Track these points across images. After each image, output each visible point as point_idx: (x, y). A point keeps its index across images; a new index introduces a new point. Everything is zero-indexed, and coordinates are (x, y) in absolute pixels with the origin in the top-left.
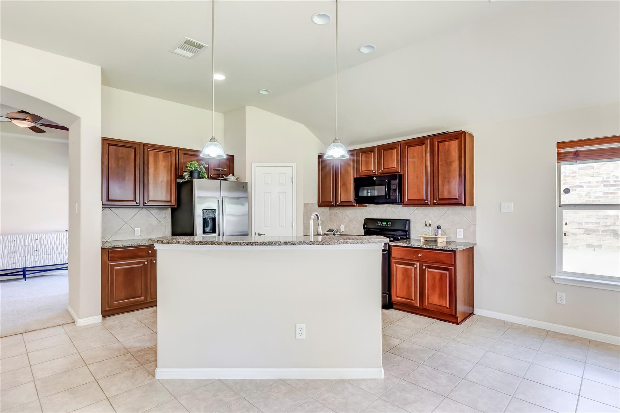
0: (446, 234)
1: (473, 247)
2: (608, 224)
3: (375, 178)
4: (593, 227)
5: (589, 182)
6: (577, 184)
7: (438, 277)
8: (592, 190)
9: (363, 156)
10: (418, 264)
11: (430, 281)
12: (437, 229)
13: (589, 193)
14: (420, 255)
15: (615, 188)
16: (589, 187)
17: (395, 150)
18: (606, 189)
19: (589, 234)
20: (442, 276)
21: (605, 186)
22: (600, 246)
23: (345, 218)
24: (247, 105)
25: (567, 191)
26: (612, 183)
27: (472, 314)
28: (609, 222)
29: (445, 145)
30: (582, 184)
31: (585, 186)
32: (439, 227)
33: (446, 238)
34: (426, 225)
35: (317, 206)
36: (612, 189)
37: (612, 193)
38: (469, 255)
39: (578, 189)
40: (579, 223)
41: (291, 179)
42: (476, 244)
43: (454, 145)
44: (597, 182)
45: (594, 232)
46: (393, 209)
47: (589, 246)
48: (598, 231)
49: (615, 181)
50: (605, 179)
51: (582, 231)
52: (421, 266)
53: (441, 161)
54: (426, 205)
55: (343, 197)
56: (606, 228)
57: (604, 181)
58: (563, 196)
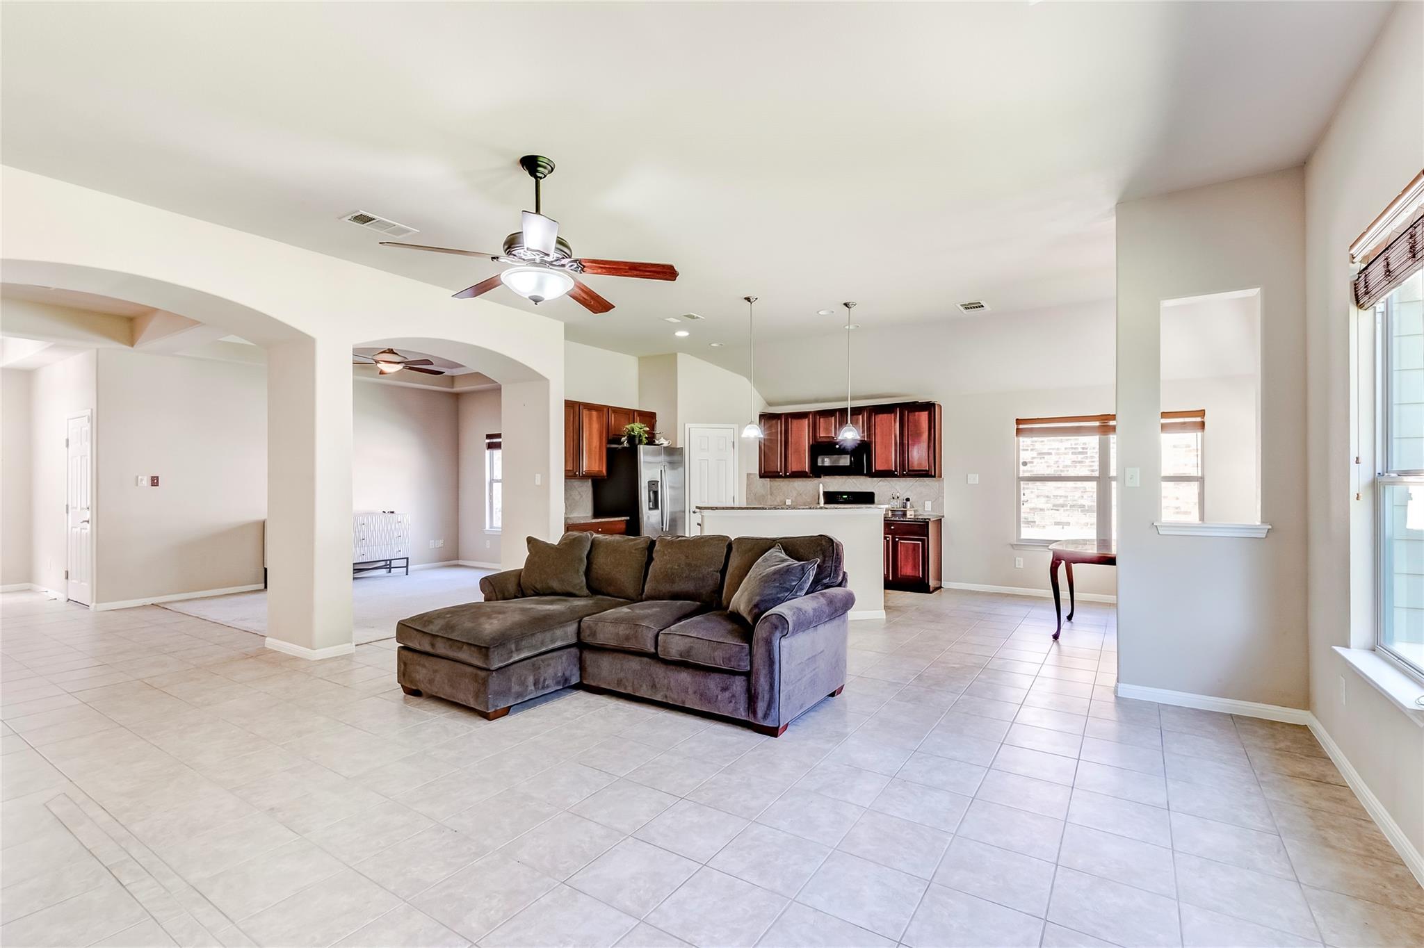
0: (913, 507)
1: (941, 519)
2: (1076, 498)
3: (837, 446)
4: (1061, 501)
5: (1058, 449)
6: (1046, 451)
7: (911, 547)
8: (1060, 458)
9: (821, 420)
10: (890, 536)
11: (903, 553)
12: (905, 501)
13: (1057, 461)
14: (892, 527)
15: (1082, 456)
16: (1058, 454)
17: (861, 417)
18: (1074, 457)
19: (1058, 510)
20: (915, 547)
21: (1073, 453)
22: (1068, 524)
23: (791, 491)
24: (680, 352)
25: (1025, 464)
26: (1081, 450)
27: (941, 587)
28: (1078, 494)
29: (915, 415)
30: (1050, 451)
31: (1053, 453)
32: (908, 500)
33: (915, 511)
34: (893, 498)
35: (758, 477)
36: (1080, 457)
37: (1080, 462)
38: (938, 527)
39: (1046, 457)
40: (1048, 497)
41: (732, 444)
42: (943, 516)
43: (924, 416)
44: (1066, 449)
45: (1063, 507)
46: (854, 480)
47: (1057, 524)
48: (1067, 506)
49: (1083, 448)
50: (1074, 446)
51: (1050, 506)
52: (893, 539)
53: (911, 431)
54: (896, 476)
55: (794, 467)
56: (1074, 503)
57: (1072, 448)
58: (1022, 468)
